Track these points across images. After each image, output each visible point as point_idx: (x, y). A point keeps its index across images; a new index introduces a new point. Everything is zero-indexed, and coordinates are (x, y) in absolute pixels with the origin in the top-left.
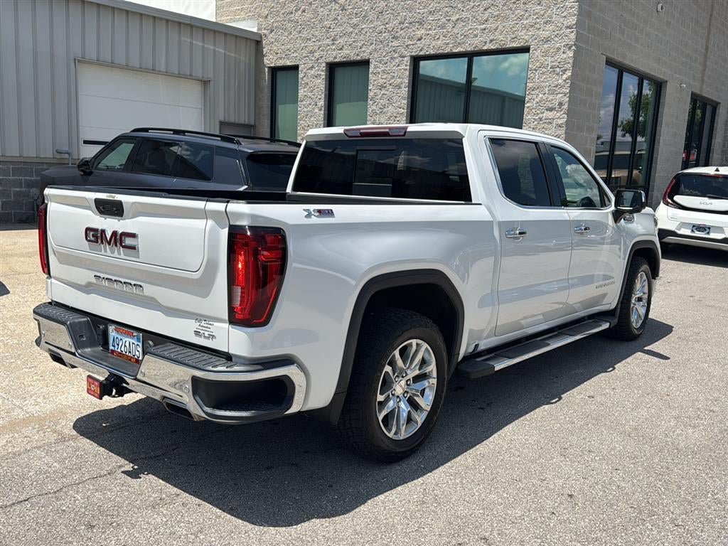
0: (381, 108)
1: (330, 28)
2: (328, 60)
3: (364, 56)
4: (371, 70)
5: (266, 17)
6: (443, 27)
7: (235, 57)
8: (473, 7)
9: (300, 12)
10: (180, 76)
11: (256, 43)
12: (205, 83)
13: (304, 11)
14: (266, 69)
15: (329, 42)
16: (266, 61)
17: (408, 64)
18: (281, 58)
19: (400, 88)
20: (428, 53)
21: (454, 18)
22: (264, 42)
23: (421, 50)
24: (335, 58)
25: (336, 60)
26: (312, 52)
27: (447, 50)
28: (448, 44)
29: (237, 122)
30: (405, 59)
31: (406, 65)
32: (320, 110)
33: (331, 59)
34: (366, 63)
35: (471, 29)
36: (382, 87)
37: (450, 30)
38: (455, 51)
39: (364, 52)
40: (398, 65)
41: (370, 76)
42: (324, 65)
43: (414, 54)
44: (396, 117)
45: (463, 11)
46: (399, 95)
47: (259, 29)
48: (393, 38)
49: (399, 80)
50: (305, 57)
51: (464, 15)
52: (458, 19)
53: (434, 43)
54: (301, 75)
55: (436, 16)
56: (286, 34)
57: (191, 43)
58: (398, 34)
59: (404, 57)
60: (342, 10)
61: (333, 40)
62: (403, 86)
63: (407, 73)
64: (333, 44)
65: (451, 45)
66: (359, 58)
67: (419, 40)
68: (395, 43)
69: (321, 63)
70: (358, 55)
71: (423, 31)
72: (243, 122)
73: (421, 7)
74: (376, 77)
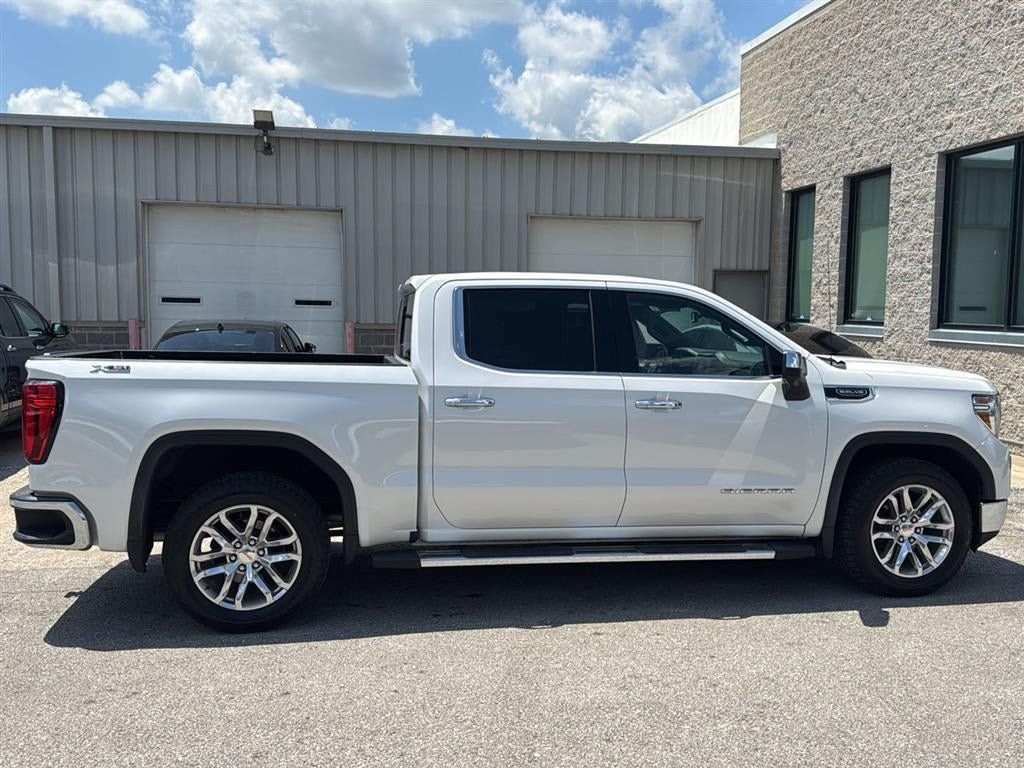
0: (903, 234)
1: (849, 128)
2: (845, 173)
3: (885, 161)
4: (892, 180)
5: (785, 127)
6: (978, 104)
7: (741, 185)
8: (1016, 67)
9: (818, 114)
10: (659, 219)
11: (772, 162)
12: (697, 223)
13: (822, 111)
14: (784, 195)
15: (847, 147)
16: (784, 184)
17: (936, 165)
18: (798, 178)
19: (926, 201)
20: (958, 146)
21: (992, 88)
22: (783, 159)
23: (951, 143)
24: (853, 169)
25: (854, 172)
26: (829, 165)
27: (983, 138)
28: (985, 128)
29: (740, 268)
30: (932, 158)
31: (933, 167)
32: (836, 242)
33: (849, 171)
34: (886, 171)
35: (1013, 101)
36: (905, 202)
37: (987, 107)
38: (993, 137)
39: (885, 155)
40: (924, 169)
41: (892, 188)
42: (842, 180)
43: (942, 149)
44: (921, 245)
45: (1003, 75)
46: (924, 211)
47: (778, 144)
48: (918, 130)
49: (924, 190)
50: (822, 172)
51: (1005, 81)
52: (997, 89)
53: (966, 130)
54: (818, 198)
55: (970, 89)
56: (804, 145)
57: (675, 178)
58: (924, 124)
59: (930, 155)
60: (862, 102)
61: (851, 145)
62: (929, 198)
63: (934, 178)
64: (852, 150)
65: (988, 130)
66: (879, 165)
67: (949, 128)
68: (921, 137)
69: (838, 178)
70: (878, 161)
71: (954, 114)
72: (749, 267)
73: (951, 80)
74: (899, 188)
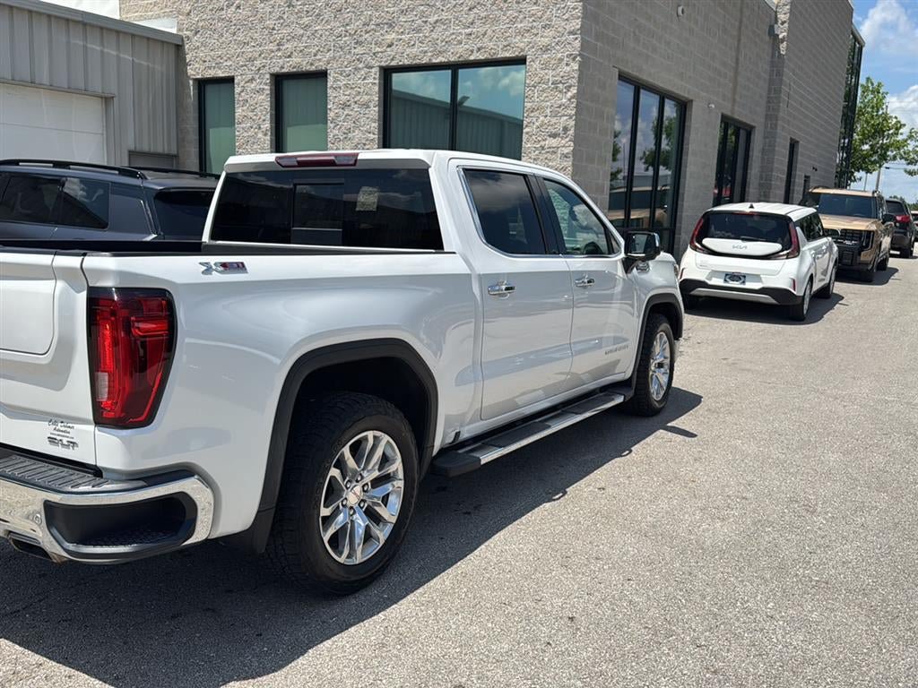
0: (344, 133)
1: (273, 29)
2: (272, 71)
3: (319, 65)
4: (329, 84)
5: (188, 14)
6: (418, 30)
7: (148, 66)
8: (455, 6)
9: (233, 9)
10: (71, 90)
11: (176, 47)
12: (107, 100)
13: (238, 7)
14: (191, 82)
15: (273, 47)
16: (190, 71)
17: (377, 77)
18: (210, 68)
19: (368, 107)
20: (400, 63)
21: (432, 19)
22: (187, 46)
23: (392, 60)
24: (282, 67)
25: (283, 71)
26: (251, 60)
27: (425, 60)
28: (426, 52)
29: (152, 150)
30: (373, 70)
31: (375, 78)
32: (265, 135)
33: (276, 70)
34: (322, 75)
35: (453, 34)
36: (345, 106)
37: (427, 34)
38: (434, 61)
39: (320, 60)
40: (365, 79)
41: (329, 91)
42: (268, 76)
43: (383, 64)
44: (365, 144)
45: (443, 10)
46: (367, 116)
47: (179, 30)
48: (356, 43)
49: (366, 98)
50: (242, 66)
51: (444, 16)
52: (437, 21)
53: (408, 51)
54: (237, 90)
55: (410, 17)
56: (216, 36)
57: (85, 48)
58: (362, 39)
59: (372, 68)
60: (289, 6)
61: (278, 45)
62: (371, 105)
63: (377, 88)
64: (279, 50)
65: (430, 54)
66: (313, 68)
67: (390, 46)
68: (359, 50)
69: (264, 74)
70: (312, 64)
71: (394, 35)
72: (160, 150)
73: (389, 5)
74: (336, 92)
